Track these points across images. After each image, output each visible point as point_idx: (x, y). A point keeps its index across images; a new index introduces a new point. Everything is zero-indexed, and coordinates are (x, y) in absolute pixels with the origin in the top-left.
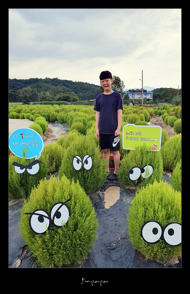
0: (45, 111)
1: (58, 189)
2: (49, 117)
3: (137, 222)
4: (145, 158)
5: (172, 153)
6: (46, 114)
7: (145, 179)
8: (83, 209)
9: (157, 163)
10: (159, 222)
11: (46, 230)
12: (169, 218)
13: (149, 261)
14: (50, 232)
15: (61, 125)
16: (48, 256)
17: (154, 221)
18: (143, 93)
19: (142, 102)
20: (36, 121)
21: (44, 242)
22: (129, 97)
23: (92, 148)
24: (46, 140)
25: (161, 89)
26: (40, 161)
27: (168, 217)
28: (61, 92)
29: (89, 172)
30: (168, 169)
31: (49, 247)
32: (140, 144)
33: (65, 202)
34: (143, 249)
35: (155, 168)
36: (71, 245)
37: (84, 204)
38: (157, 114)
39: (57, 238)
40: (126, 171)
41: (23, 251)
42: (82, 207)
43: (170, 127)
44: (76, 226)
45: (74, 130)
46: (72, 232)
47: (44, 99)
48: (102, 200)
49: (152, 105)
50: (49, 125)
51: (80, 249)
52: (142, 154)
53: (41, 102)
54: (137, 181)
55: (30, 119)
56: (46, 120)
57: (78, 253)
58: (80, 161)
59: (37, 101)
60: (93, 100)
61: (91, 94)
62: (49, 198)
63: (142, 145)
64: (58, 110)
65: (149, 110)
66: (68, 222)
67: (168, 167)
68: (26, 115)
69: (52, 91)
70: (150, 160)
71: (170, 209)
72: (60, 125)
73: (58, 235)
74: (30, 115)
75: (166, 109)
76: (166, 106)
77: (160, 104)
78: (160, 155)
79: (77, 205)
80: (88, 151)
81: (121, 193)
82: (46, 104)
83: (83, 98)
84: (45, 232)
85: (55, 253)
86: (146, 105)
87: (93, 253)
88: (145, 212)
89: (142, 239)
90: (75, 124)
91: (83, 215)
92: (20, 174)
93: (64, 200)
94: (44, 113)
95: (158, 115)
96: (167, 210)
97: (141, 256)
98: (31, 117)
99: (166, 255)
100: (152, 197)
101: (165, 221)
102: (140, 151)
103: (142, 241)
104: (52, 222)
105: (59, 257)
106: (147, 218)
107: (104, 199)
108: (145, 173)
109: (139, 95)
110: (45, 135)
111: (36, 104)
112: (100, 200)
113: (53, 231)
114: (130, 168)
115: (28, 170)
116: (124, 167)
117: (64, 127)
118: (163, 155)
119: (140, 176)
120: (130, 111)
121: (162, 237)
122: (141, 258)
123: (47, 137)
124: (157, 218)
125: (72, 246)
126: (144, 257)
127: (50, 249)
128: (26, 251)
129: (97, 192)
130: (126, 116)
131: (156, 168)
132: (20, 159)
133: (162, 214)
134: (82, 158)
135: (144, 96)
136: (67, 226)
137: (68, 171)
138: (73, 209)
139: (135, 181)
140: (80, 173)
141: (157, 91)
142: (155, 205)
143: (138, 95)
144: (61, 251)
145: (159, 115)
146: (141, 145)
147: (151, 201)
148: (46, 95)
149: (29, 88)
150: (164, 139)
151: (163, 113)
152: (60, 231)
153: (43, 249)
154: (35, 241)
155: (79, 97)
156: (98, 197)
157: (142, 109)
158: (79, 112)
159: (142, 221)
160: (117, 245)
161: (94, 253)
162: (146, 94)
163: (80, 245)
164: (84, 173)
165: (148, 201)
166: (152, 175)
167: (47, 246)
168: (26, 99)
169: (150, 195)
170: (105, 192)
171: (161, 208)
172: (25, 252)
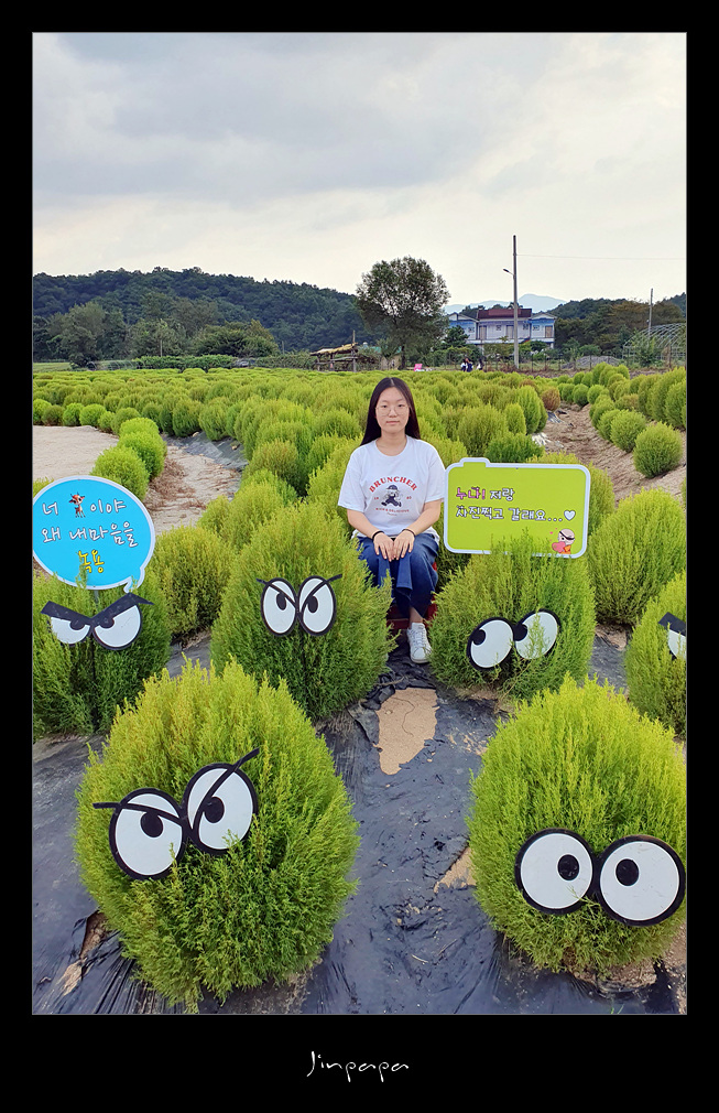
0: (156, 396)
1: (211, 714)
2: (169, 417)
3: (500, 832)
4: (527, 586)
5: (629, 558)
6: (159, 408)
7: (528, 662)
8: (301, 784)
9: (574, 603)
10: (581, 833)
11: (172, 866)
12: (619, 820)
13: (547, 977)
14: (184, 870)
15: (215, 449)
16: (177, 959)
17: (562, 831)
18: (516, 319)
19: (516, 354)
20: (125, 437)
21: (164, 906)
22: (466, 337)
23: (332, 550)
24: (162, 504)
25: (587, 305)
26: (143, 596)
27: (617, 817)
28: (210, 322)
29: (320, 639)
30: (615, 619)
31: (184, 926)
32: (507, 531)
33: (239, 763)
34: (524, 932)
35: (564, 623)
36: (263, 916)
37: (307, 768)
38: (571, 402)
39: (209, 892)
40: (456, 635)
41: (87, 933)
42: (301, 777)
43: (621, 452)
44: (278, 847)
45: (264, 472)
46: (265, 872)
47: (149, 347)
48: (368, 740)
49: (553, 366)
50: (169, 448)
51: (295, 931)
52: (517, 569)
53: (138, 359)
54: (498, 671)
55: (102, 425)
56: (161, 431)
57: (286, 946)
58: (290, 600)
59: (125, 355)
60: (330, 350)
61: (322, 327)
62: (181, 746)
63: (518, 535)
64: (201, 391)
65: (540, 388)
66: (249, 833)
67: (614, 613)
68: (84, 411)
69: (181, 316)
70: (547, 593)
71: (622, 787)
72: (212, 448)
73: (214, 883)
74: (100, 413)
75: (603, 383)
76: (603, 372)
77: (582, 361)
78: (586, 572)
79: (282, 771)
80: (319, 561)
81: (439, 715)
82: (160, 368)
83: (294, 343)
84: (168, 871)
85: (204, 946)
86: (529, 365)
87: (341, 944)
88: (531, 796)
89: (519, 894)
90: (264, 450)
91: (304, 809)
92: (72, 647)
93: (233, 754)
94: (151, 404)
95: (575, 406)
96: (613, 790)
97: (517, 956)
98: (102, 417)
99: (608, 955)
100: (554, 743)
101: (605, 829)
102: (509, 558)
103: (521, 902)
104: (190, 835)
105: (218, 962)
106: (536, 818)
107: (377, 737)
108: (526, 640)
109: (504, 328)
110: (155, 488)
111: (122, 366)
112: (363, 741)
113: (195, 870)
114: (474, 625)
115: (99, 630)
116: (451, 620)
117: (224, 456)
118: (595, 568)
119: (511, 651)
120: (468, 394)
121: (594, 890)
122: (518, 963)
123: (164, 495)
124: (576, 818)
125: (263, 919)
126: (527, 959)
127: (186, 931)
128: (99, 931)
129: (352, 712)
130: (454, 413)
131: (571, 623)
132: (69, 591)
133: (592, 806)
134: (297, 589)
135: (522, 333)
136: (245, 847)
137: (244, 635)
138: (266, 786)
139: (492, 668)
140: (287, 642)
141: (570, 312)
142: (568, 772)
143: (499, 327)
144: (226, 942)
145: (579, 403)
146: (514, 537)
147: (552, 757)
148: (156, 334)
149: (92, 308)
150: (599, 507)
151: (594, 397)
152: (219, 866)
153: (163, 933)
154: (132, 903)
155: (280, 337)
156: (356, 731)
157: (513, 384)
158: (280, 401)
159: (519, 829)
160: (427, 914)
161: (345, 943)
162: (528, 326)
163: (294, 918)
164: (302, 644)
165: (543, 756)
166: (556, 650)
167: (174, 921)
168: (83, 350)
169: (546, 734)
170: (382, 709)
171: (588, 782)
172: (96, 938)
